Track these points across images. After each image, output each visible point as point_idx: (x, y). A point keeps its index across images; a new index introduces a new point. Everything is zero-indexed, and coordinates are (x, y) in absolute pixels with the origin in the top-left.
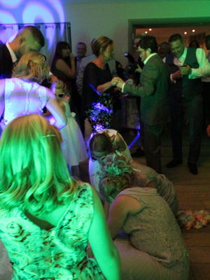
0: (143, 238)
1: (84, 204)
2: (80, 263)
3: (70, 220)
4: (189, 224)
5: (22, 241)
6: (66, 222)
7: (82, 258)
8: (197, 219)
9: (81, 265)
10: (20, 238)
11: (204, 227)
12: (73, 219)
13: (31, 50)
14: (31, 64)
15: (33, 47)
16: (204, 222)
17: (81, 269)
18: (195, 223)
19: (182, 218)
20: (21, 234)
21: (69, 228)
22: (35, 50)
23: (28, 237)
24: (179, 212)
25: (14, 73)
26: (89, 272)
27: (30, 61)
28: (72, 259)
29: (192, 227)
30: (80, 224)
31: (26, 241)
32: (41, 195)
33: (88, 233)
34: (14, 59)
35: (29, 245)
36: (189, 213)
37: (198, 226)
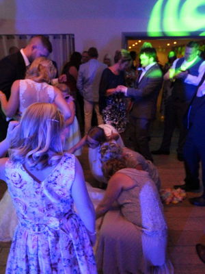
0: (131, 210)
1: (68, 167)
2: (66, 214)
3: (57, 177)
4: (168, 200)
5: (20, 188)
6: (53, 178)
7: (67, 211)
8: (174, 196)
9: (67, 215)
10: (19, 186)
11: (180, 202)
12: (59, 177)
13: (41, 56)
14: (41, 67)
15: (42, 53)
16: (180, 199)
17: (68, 219)
18: (173, 199)
19: (163, 195)
20: (20, 182)
21: (56, 184)
22: (44, 56)
23: (25, 185)
24: (161, 190)
25: (27, 75)
26: (74, 221)
27: (40, 65)
28: (60, 210)
29: (170, 202)
30: (64, 182)
31: (23, 188)
32: (38, 157)
33: (71, 190)
34: (27, 63)
35: (25, 191)
36: (168, 191)
37: (176, 201)
